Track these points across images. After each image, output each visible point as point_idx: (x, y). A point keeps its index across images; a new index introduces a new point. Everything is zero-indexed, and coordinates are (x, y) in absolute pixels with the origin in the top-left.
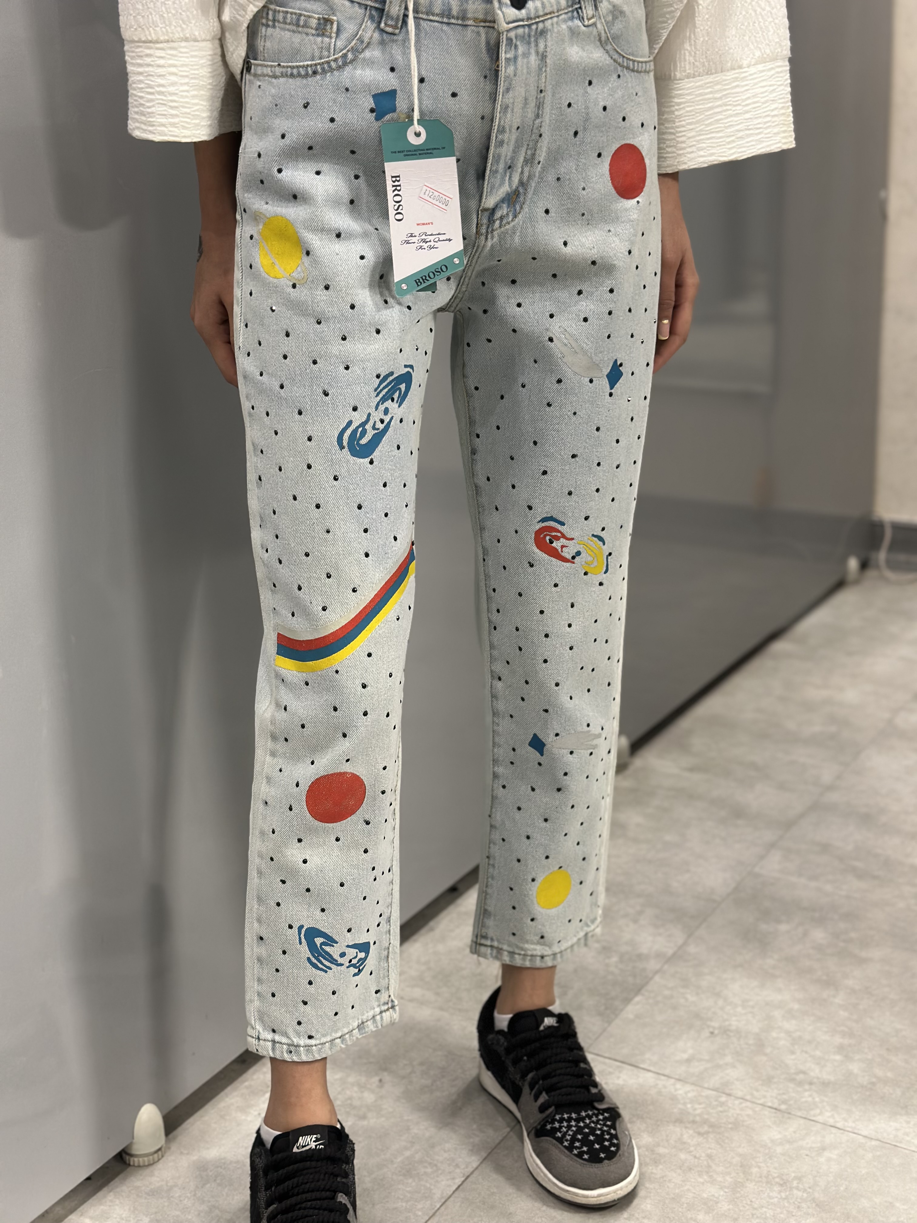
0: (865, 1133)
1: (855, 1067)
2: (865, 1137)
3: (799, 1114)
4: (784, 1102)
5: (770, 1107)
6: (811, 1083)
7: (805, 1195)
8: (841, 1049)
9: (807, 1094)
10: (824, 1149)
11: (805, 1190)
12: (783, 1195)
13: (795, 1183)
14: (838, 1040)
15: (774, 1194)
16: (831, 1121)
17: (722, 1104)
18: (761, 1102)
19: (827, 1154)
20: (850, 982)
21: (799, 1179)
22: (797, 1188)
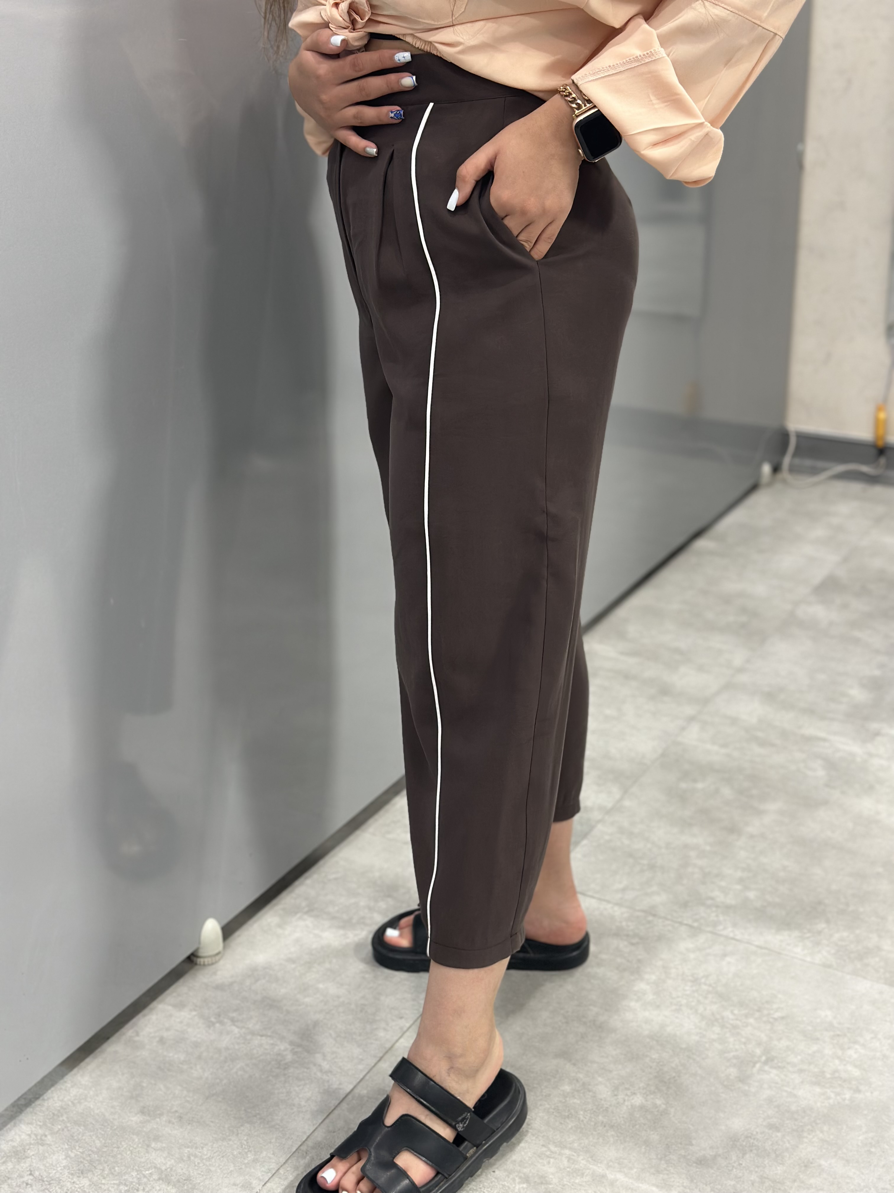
0: (757, 943)
1: (751, 895)
2: (757, 946)
3: (709, 929)
4: (696, 921)
5: (686, 925)
6: (717, 907)
7: (711, 989)
8: (741, 881)
9: (714, 914)
10: (725, 955)
11: (710, 985)
12: (694, 988)
13: (703, 980)
14: (739, 874)
15: (687, 988)
16: (731, 935)
17: (649, 922)
18: (680, 920)
19: (728, 959)
20: (750, 829)
21: (707, 977)
22: (705, 984)
